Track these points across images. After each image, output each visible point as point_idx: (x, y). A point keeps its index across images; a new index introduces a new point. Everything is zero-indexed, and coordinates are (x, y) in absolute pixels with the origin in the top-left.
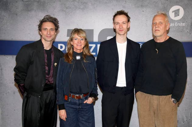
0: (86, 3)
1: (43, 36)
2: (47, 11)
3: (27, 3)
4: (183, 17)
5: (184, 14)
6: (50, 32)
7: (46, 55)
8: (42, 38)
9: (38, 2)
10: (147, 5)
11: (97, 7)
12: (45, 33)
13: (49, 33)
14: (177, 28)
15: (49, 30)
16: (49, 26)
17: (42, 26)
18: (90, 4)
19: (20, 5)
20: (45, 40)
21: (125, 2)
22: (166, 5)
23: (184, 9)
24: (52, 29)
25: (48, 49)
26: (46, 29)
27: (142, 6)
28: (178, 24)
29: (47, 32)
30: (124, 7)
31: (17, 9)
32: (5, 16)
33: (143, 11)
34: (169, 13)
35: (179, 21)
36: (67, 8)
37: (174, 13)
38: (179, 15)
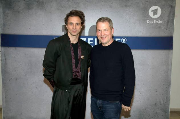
0: (79, 3)
1: (69, 30)
4: (160, 16)
5: (161, 13)
6: (76, 27)
7: (73, 49)
8: (68, 33)
10: (130, 5)
12: (71, 27)
13: (74, 28)
14: (156, 25)
15: (74, 24)
17: (68, 20)
18: (82, 4)
21: (111, 3)
22: (146, 5)
23: (161, 9)
24: (78, 23)
25: (75, 43)
26: (72, 23)
27: (126, 6)
28: (156, 21)
29: (73, 27)
30: (111, 7)
31: (19, 7)
32: (9, 14)
33: (127, 10)
34: (148, 12)
35: (157, 19)
36: (62, 7)
37: (153, 12)
38: (157, 14)
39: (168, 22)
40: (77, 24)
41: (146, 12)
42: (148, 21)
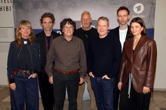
0: (76, 3)
1: (44, 27)
2: (49, 9)
3: (35, 3)
4: (143, 11)
5: (144, 9)
6: (49, 25)
9: (43, 2)
10: (118, 3)
11: (83, 5)
12: (45, 25)
13: (48, 25)
15: (48, 23)
16: (47, 20)
18: (79, 3)
19: (30, 5)
20: (46, 30)
21: (102, 2)
22: (131, 3)
23: (144, 6)
27: (114, 4)
28: (140, 16)
29: (47, 25)
30: (102, 5)
31: (28, 7)
32: (20, 12)
33: (115, 8)
34: (133, 9)
35: (140, 14)
36: (62, 6)
37: (137, 8)
38: (140, 10)
39: (150, 16)
40: (50, 22)
41: (131, 9)
42: (133, 16)
